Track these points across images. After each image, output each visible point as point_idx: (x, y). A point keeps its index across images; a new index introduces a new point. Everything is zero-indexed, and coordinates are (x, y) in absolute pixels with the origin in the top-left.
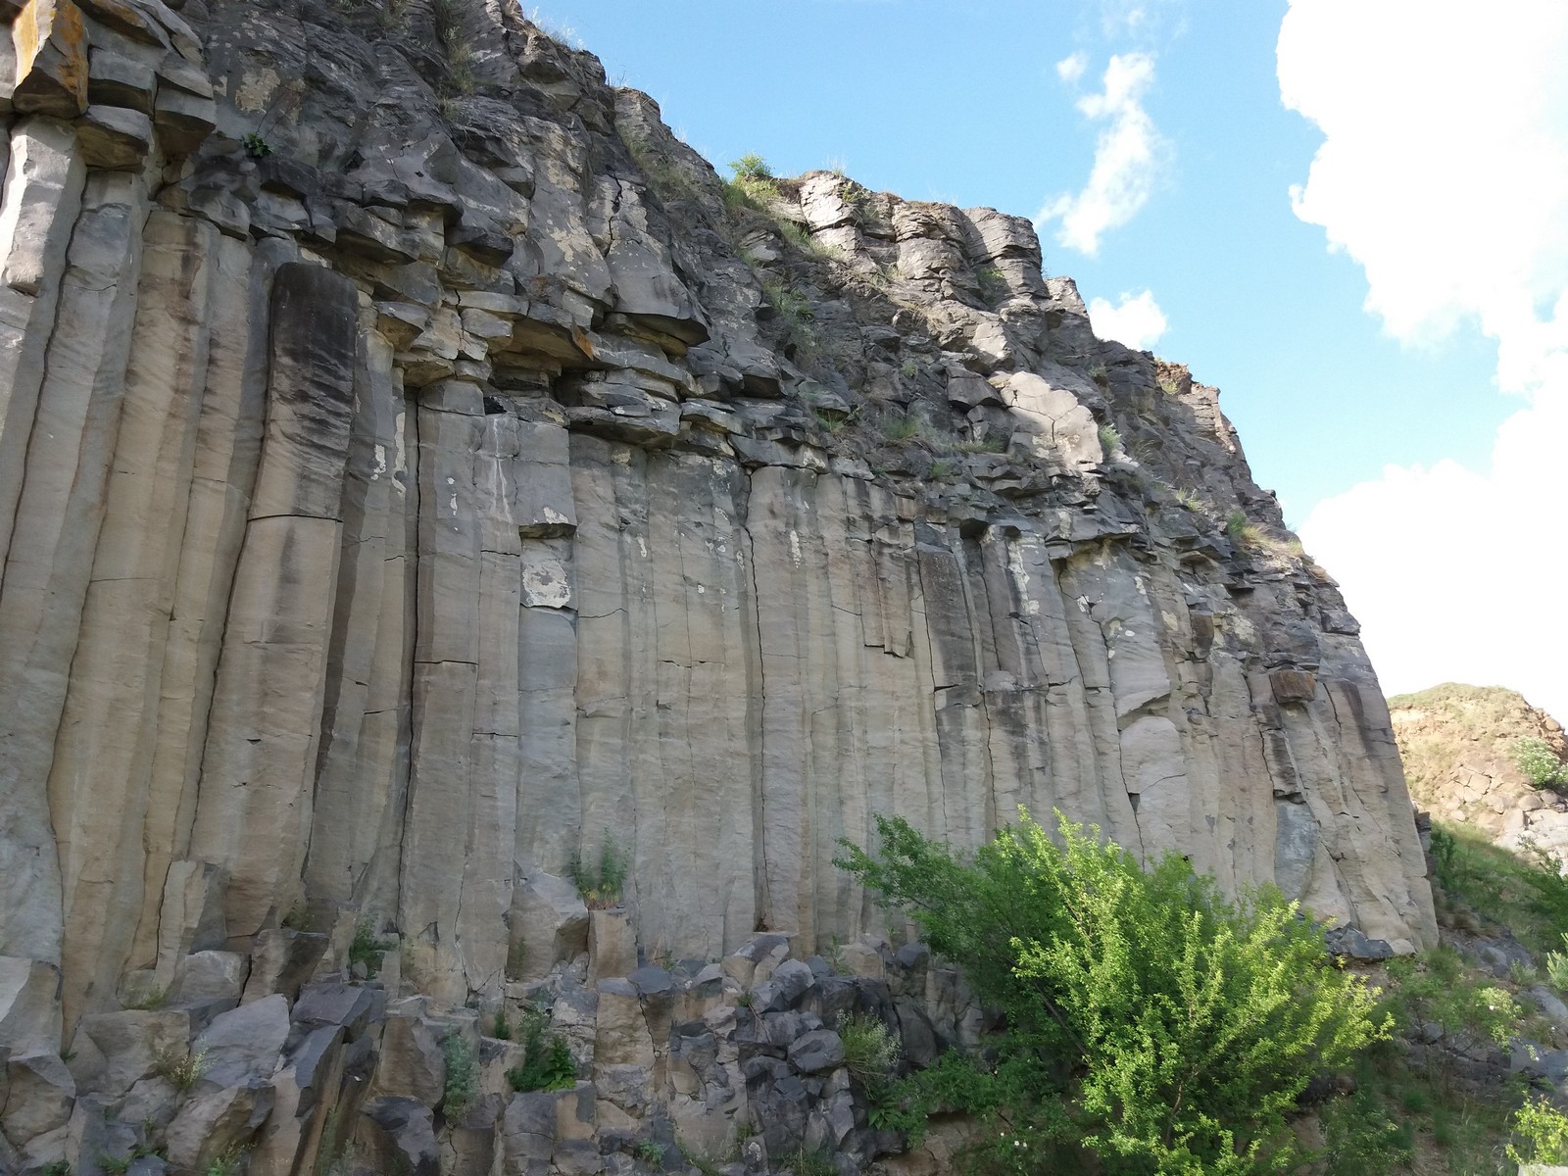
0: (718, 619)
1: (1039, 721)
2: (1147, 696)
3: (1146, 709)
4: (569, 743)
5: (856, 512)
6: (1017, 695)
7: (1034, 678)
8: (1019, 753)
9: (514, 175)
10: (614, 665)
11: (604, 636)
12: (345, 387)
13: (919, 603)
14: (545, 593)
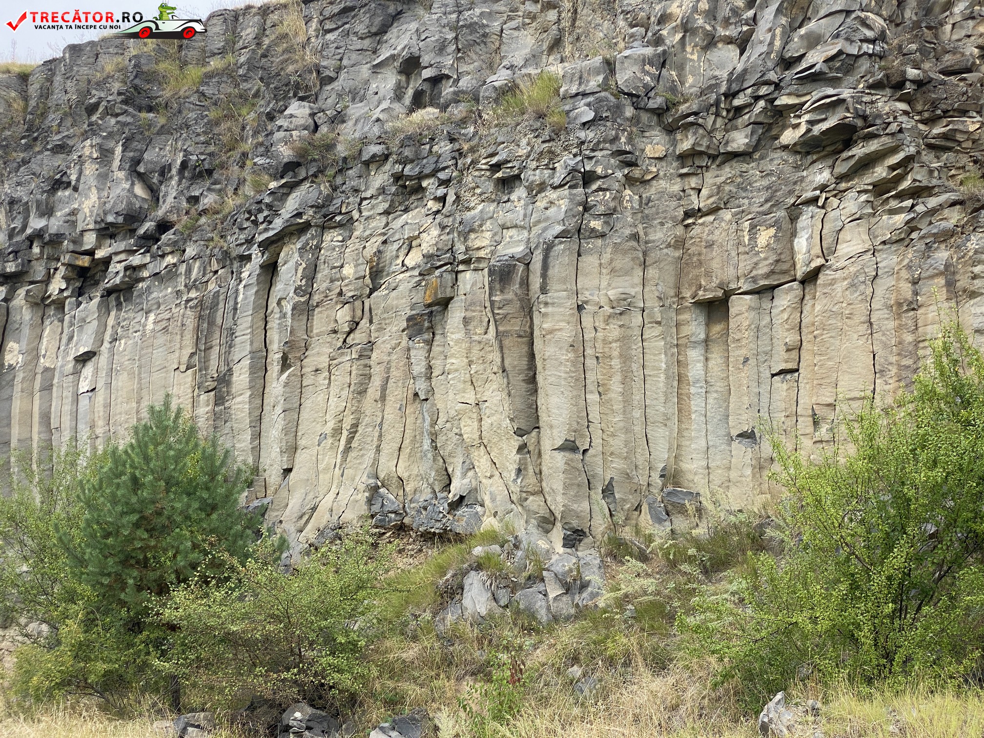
14: (84, 386)
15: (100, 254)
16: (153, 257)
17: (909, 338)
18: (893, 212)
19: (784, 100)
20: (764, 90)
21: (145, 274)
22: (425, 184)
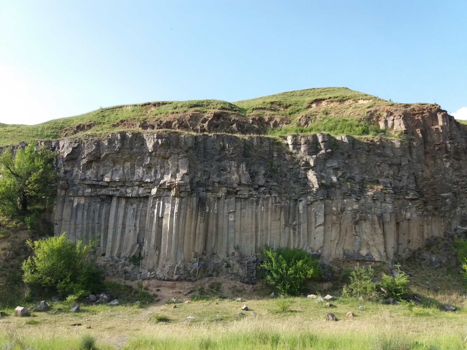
0: (252, 219)
1: (298, 229)
2: (320, 224)
3: (320, 225)
4: (233, 235)
5: (274, 202)
6: (296, 225)
7: (298, 222)
8: (294, 233)
9: (228, 171)
10: (239, 226)
11: (238, 223)
12: (204, 209)
13: (283, 213)
14: (231, 219)
15: (238, 189)
16: (259, 193)
17: (422, 230)
18: (419, 211)
19: (408, 192)
20: (406, 190)
21: (256, 196)
22: (353, 195)
